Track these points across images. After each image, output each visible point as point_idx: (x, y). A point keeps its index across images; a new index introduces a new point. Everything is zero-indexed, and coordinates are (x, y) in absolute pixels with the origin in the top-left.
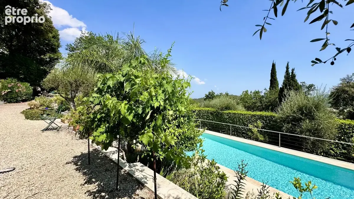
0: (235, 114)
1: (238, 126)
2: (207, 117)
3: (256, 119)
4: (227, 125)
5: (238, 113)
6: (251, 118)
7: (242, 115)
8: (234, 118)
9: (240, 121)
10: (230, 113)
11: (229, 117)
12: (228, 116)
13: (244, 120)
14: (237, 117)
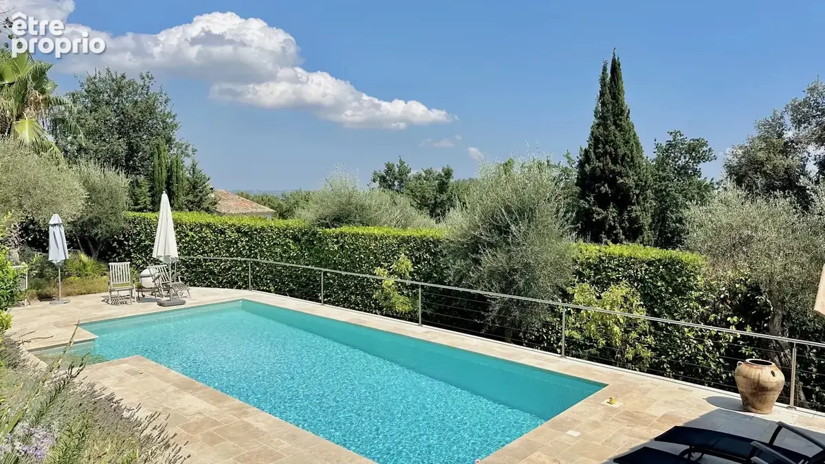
0: (355, 235)
1: (364, 276)
2: (285, 252)
3: (410, 251)
4: (337, 274)
5: (363, 235)
6: (398, 246)
7: (376, 239)
8: (354, 249)
9: (369, 257)
10: (343, 235)
11: (342, 247)
12: (337, 243)
13: (381, 254)
14: (363, 247)
